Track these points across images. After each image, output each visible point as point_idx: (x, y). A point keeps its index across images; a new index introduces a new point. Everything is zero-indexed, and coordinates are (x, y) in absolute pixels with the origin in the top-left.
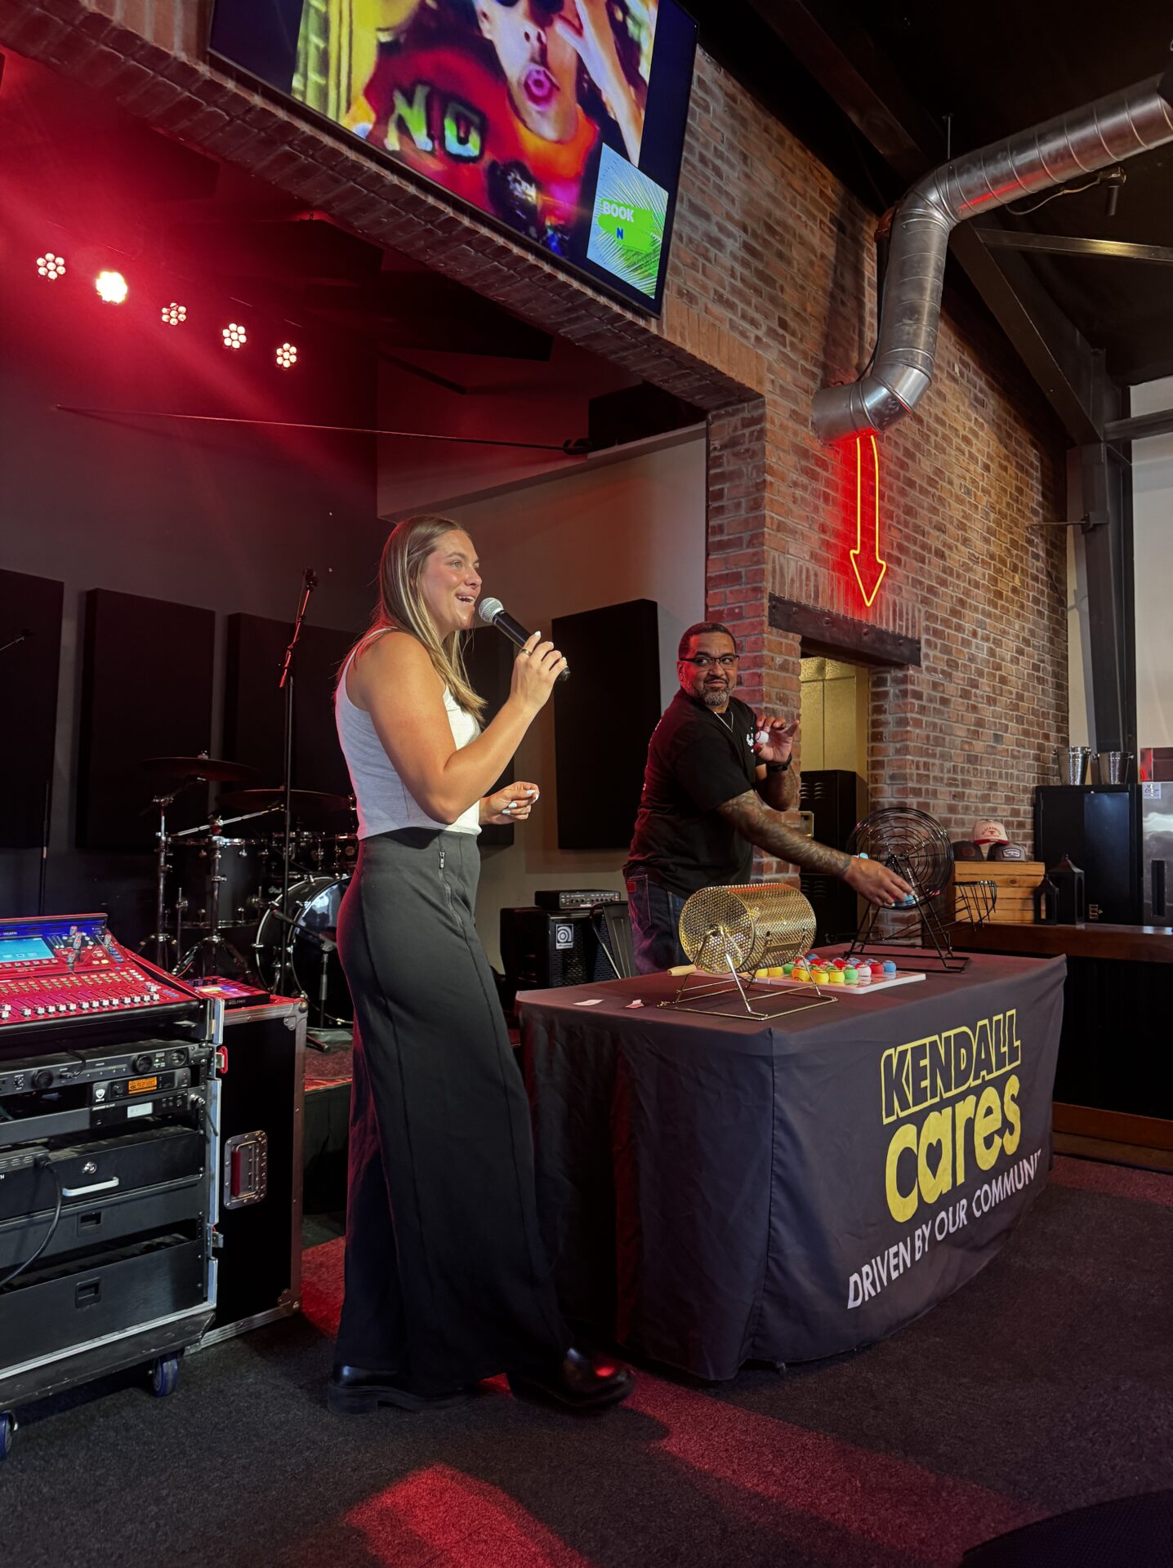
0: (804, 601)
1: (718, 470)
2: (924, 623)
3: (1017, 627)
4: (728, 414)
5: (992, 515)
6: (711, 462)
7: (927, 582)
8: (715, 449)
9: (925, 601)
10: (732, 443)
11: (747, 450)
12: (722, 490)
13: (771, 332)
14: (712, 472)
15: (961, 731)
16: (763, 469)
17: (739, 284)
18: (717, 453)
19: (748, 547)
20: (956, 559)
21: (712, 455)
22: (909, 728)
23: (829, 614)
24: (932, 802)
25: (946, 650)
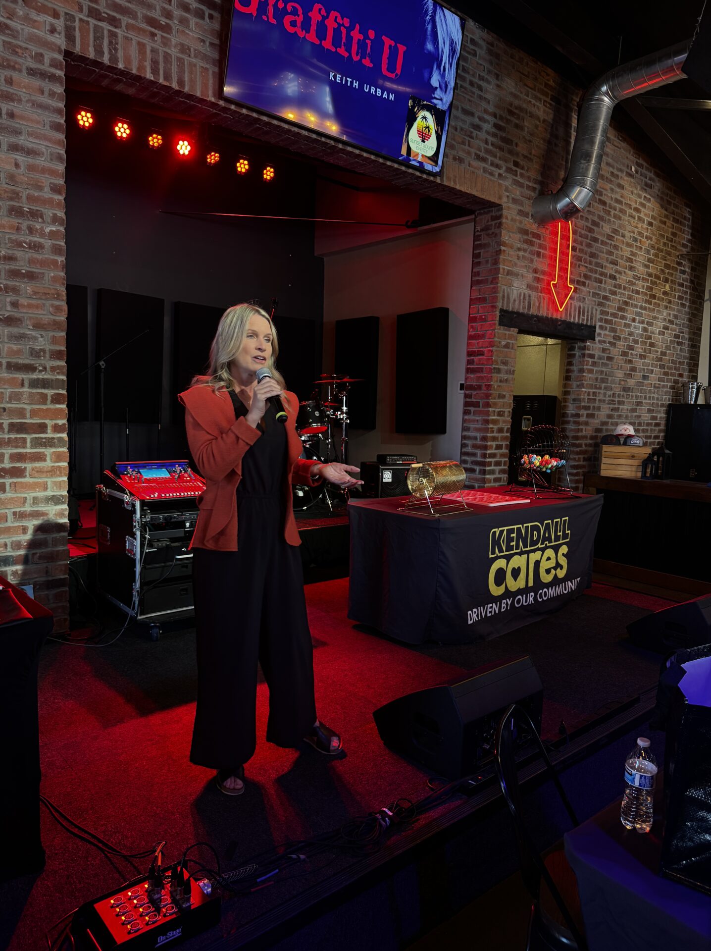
0: (521, 311)
1: (479, 242)
2: (599, 317)
3: (665, 314)
4: (485, 213)
5: (652, 251)
6: (476, 238)
7: (602, 293)
8: (478, 231)
9: (600, 304)
10: (486, 229)
11: (493, 233)
12: (480, 253)
13: (509, 170)
14: (476, 243)
15: (620, 374)
16: (500, 243)
17: (490, 147)
18: (478, 233)
19: (491, 284)
20: (623, 279)
21: (477, 234)
22: (584, 374)
23: (537, 316)
24: (596, 413)
25: (613, 330)
